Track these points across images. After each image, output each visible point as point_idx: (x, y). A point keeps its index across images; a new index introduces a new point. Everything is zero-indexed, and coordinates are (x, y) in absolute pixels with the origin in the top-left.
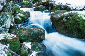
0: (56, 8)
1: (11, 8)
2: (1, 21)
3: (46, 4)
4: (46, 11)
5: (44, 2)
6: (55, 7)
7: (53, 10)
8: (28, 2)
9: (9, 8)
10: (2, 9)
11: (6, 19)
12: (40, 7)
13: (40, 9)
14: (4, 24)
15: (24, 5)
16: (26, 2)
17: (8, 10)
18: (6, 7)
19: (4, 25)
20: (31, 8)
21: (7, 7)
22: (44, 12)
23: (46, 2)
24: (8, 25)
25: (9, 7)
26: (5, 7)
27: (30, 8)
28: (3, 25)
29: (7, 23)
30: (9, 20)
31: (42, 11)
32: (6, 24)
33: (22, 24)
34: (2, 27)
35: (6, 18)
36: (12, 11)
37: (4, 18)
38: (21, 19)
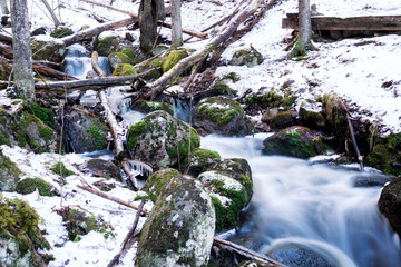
0: (390, 150)
1: (163, 141)
2: (174, 227)
3: (327, 122)
4: (328, 158)
5: (315, 114)
6: (385, 141)
7: (376, 156)
8: (228, 106)
9: (157, 137)
10: (124, 145)
11: (195, 215)
12: (296, 136)
13: (295, 146)
14: (188, 244)
15: (206, 123)
16: (220, 106)
17: (150, 149)
18: (143, 137)
19: (184, 250)
20: (243, 136)
21: (148, 136)
22: (320, 162)
23: (324, 114)
24: (203, 246)
25: (154, 134)
26: (140, 133)
27: (238, 136)
28: (184, 246)
29: (201, 237)
30: (209, 219)
31: (305, 156)
32: (195, 240)
33: (233, 231)
34: (178, 257)
35: (198, 212)
36: (167, 156)
37: (188, 210)
38: (227, 203)
